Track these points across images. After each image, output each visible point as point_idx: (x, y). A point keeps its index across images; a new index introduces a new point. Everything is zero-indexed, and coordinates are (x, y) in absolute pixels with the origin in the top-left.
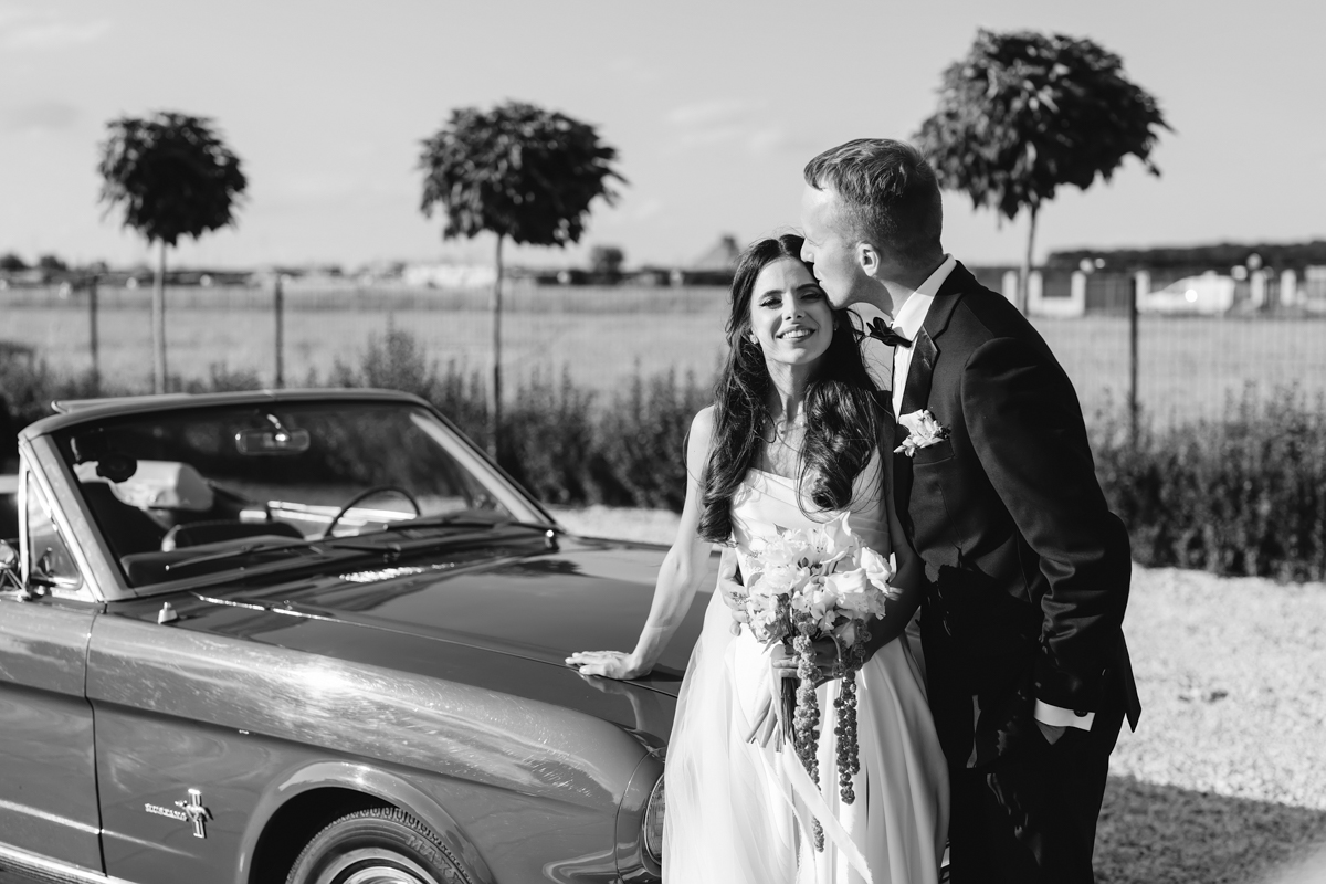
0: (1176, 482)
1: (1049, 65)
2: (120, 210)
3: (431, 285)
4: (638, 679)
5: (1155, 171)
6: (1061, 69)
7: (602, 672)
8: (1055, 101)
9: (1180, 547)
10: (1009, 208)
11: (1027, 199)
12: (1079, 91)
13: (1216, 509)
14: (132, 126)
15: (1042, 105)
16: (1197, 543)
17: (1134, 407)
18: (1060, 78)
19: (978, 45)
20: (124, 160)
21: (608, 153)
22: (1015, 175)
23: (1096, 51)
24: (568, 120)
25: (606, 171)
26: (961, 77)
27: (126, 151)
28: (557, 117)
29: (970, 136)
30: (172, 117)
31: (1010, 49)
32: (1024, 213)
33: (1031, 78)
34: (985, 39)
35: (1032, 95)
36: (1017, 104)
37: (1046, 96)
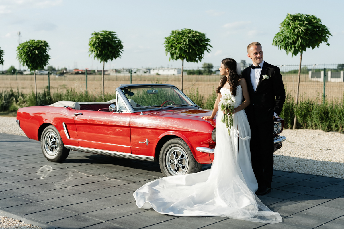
0: (332, 113)
1: (303, 21)
2: (94, 54)
3: (158, 74)
4: (212, 119)
5: (328, 45)
6: (306, 22)
7: (207, 118)
8: (304, 29)
9: (333, 127)
10: (295, 53)
11: (299, 51)
12: (310, 27)
13: (340, 118)
14: (96, 34)
15: (302, 30)
16: (336, 126)
17: (324, 96)
18: (306, 24)
19: (288, 17)
20: (95, 43)
21: (208, 40)
22: (296, 45)
23: (315, 18)
24: (199, 33)
25: (207, 44)
26: (285, 24)
27: (96, 40)
28: (196, 32)
29: (286, 37)
30: (106, 32)
31: (295, 18)
32: (299, 54)
33: (300, 24)
34: (289, 16)
35: (300, 28)
36: (296, 31)
37: (302, 28)
